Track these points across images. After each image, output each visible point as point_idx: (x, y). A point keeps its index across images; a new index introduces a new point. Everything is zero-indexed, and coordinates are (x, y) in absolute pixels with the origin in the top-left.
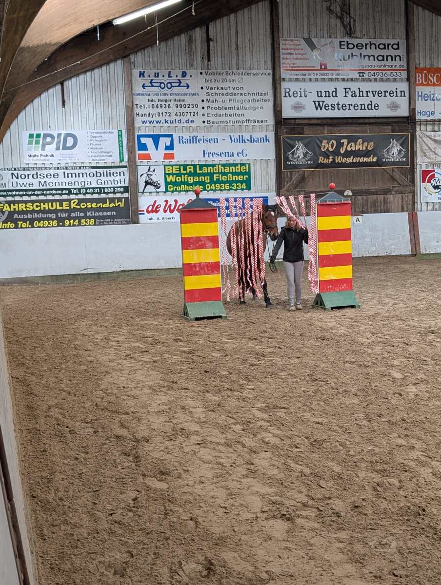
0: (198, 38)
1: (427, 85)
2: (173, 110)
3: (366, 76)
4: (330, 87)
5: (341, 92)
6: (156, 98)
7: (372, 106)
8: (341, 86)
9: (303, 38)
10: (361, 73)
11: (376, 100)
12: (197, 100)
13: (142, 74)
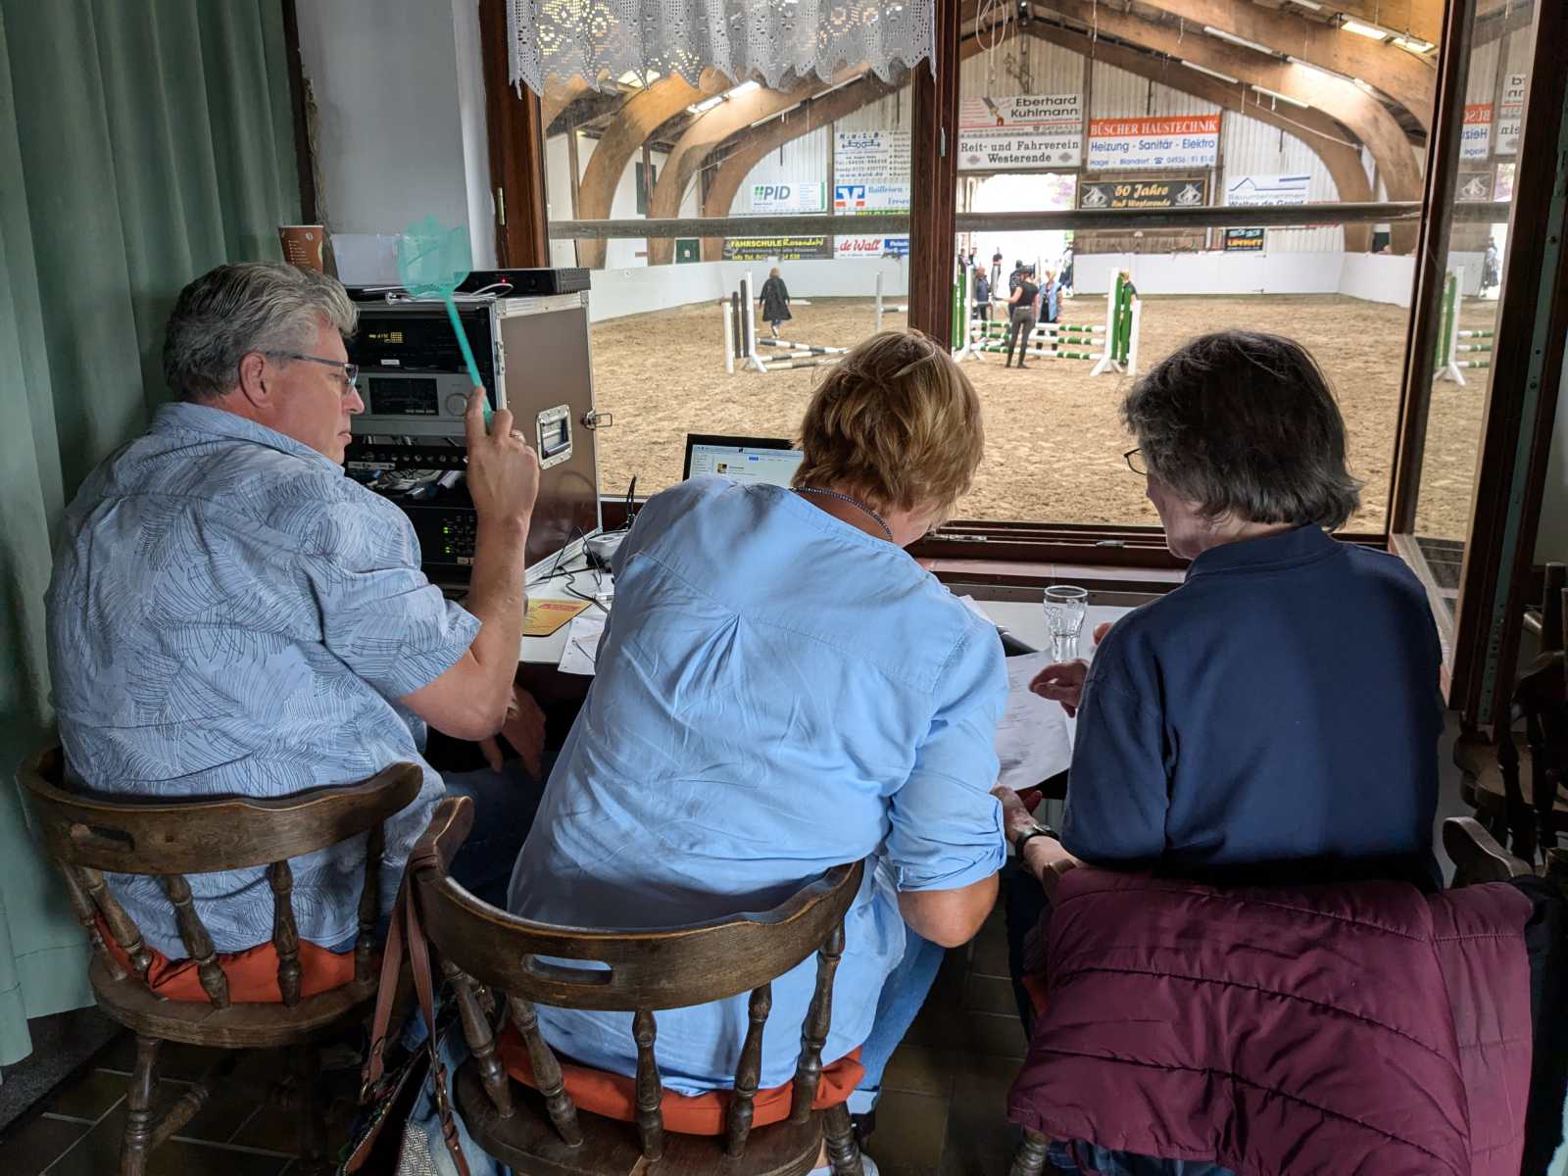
0: (890, 104)
1: (1103, 136)
2: (867, 165)
3: (1041, 130)
4: (1005, 141)
5: (1014, 146)
6: (853, 156)
7: (1043, 158)
8: (1014, 141)
9: (985, 100)
10: (1036, 128)
11: (1048, 152)
12: (886, 156)
13: (842, 136)
